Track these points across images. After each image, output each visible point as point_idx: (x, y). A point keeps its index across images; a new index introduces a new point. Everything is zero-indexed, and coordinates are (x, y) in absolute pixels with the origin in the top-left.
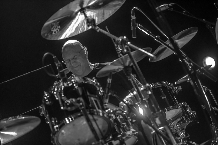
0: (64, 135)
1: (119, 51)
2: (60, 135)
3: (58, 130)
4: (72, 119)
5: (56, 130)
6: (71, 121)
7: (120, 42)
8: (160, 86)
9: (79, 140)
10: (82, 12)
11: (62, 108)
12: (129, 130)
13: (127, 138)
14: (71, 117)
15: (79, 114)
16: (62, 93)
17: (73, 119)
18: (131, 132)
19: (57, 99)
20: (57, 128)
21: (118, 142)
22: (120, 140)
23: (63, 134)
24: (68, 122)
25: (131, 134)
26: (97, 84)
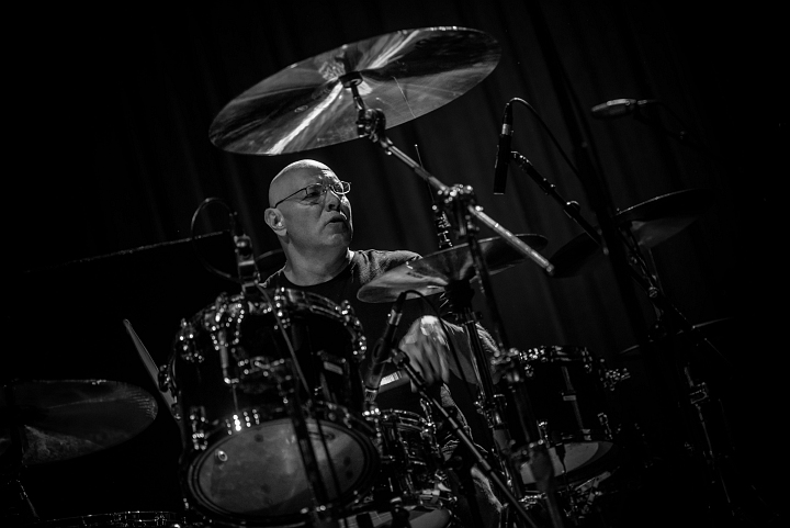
0: (221, 467)
1: (444, 230)
2: (209, 462)
3: (204, 448)
4: (253, 421)
5: (197, 447)
6: (249, 425)
7: (451, 199)
9: (265, 488)
10: (348, 84)
11: (227, 381)
12: (432, 487)
13: (421, 509)
14: (251, 415)
15: (279, 410)
16: (237, 333)
17: (257, 422)
18: (436, 493)
19: (217, 348)
20: (201, 441)
21: (387, 517)
22: (394, 514)
23: (218, 461)
24: (238, 428)
25: (435, 500)
26: (351, 323)
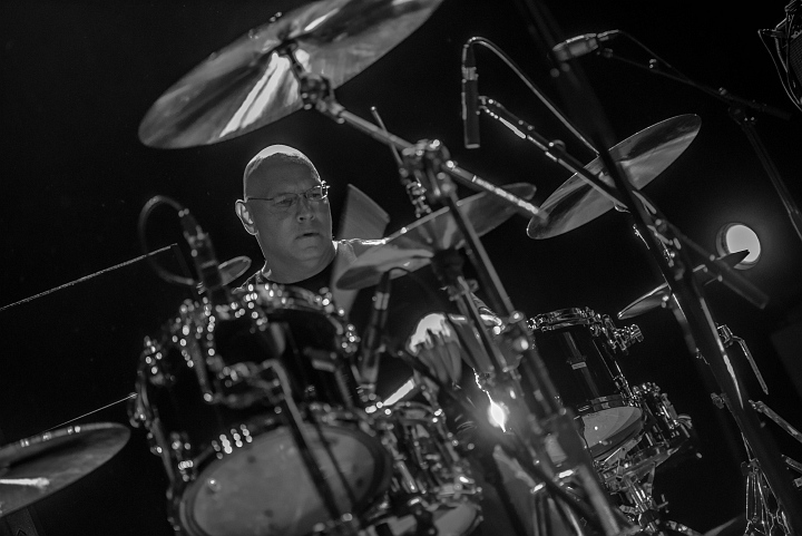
0: (216, 497)
1: (419, 196)
2: (201, 494)
3: (193, 478)
4: (243, 439)
5: (185, 478)
6: (239, 444)
7: (418, 159)
8: (565, 325)
9: (269, 513)
10: (283, 52)
11: (208, 397)
12: (451, 481)
13: (444, 508)
14: (240, 432)
15: (269, 421)
16: (210, 344)
17: (250, 440)
18: (459, 487)
19: (191, 364)
20: (189, 470)
21: (409, 523)
22: (416, 517)
23: (210, 491)
24: (228, 449)
25: (457, 496)
26: (335, 314)
